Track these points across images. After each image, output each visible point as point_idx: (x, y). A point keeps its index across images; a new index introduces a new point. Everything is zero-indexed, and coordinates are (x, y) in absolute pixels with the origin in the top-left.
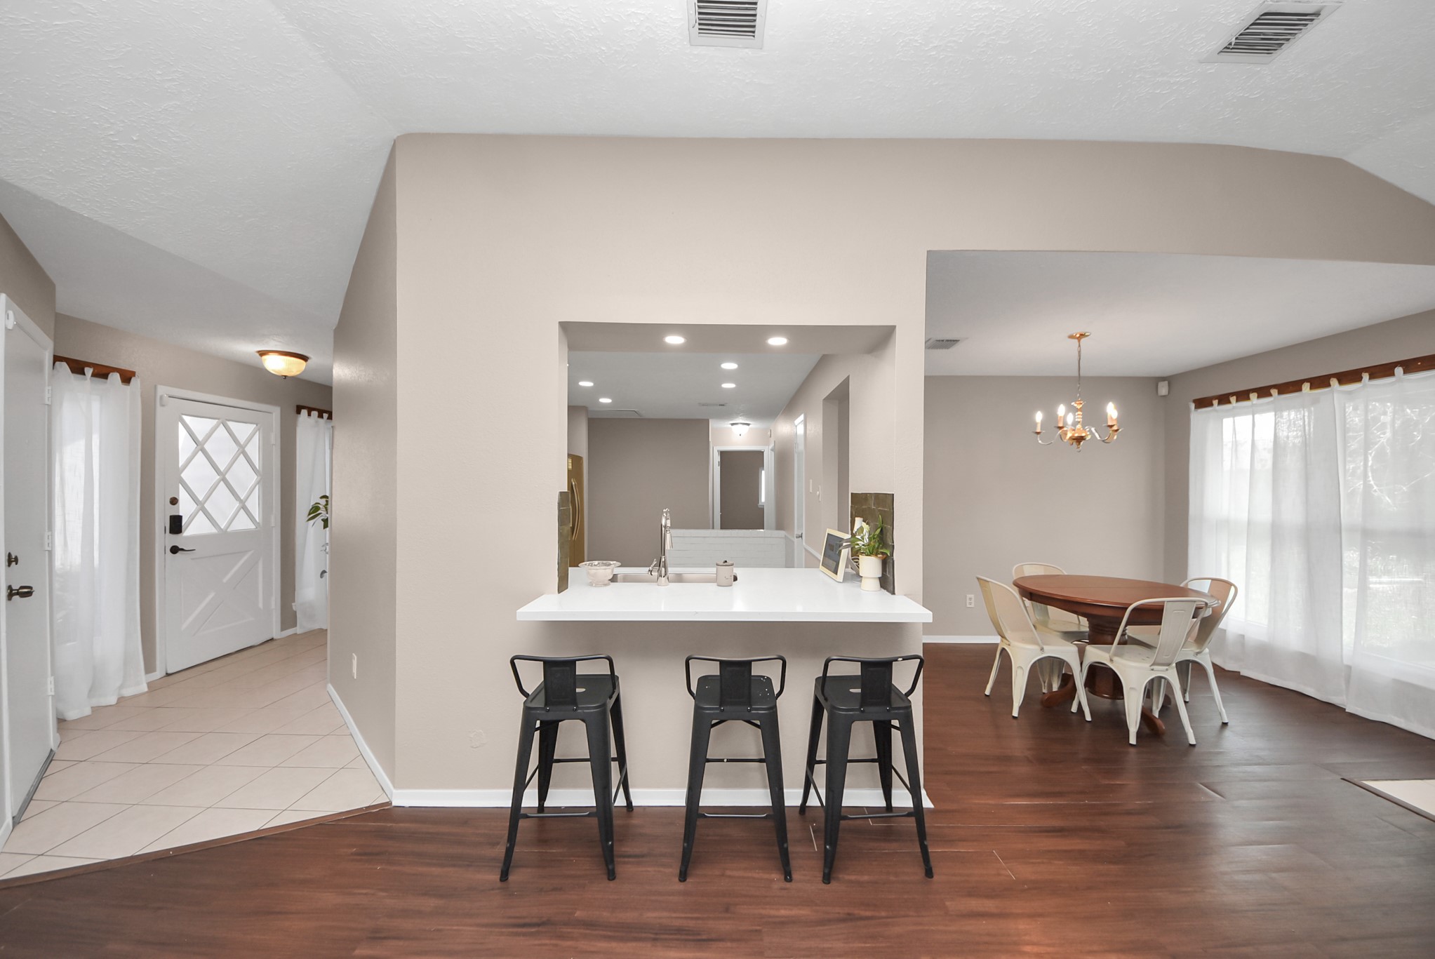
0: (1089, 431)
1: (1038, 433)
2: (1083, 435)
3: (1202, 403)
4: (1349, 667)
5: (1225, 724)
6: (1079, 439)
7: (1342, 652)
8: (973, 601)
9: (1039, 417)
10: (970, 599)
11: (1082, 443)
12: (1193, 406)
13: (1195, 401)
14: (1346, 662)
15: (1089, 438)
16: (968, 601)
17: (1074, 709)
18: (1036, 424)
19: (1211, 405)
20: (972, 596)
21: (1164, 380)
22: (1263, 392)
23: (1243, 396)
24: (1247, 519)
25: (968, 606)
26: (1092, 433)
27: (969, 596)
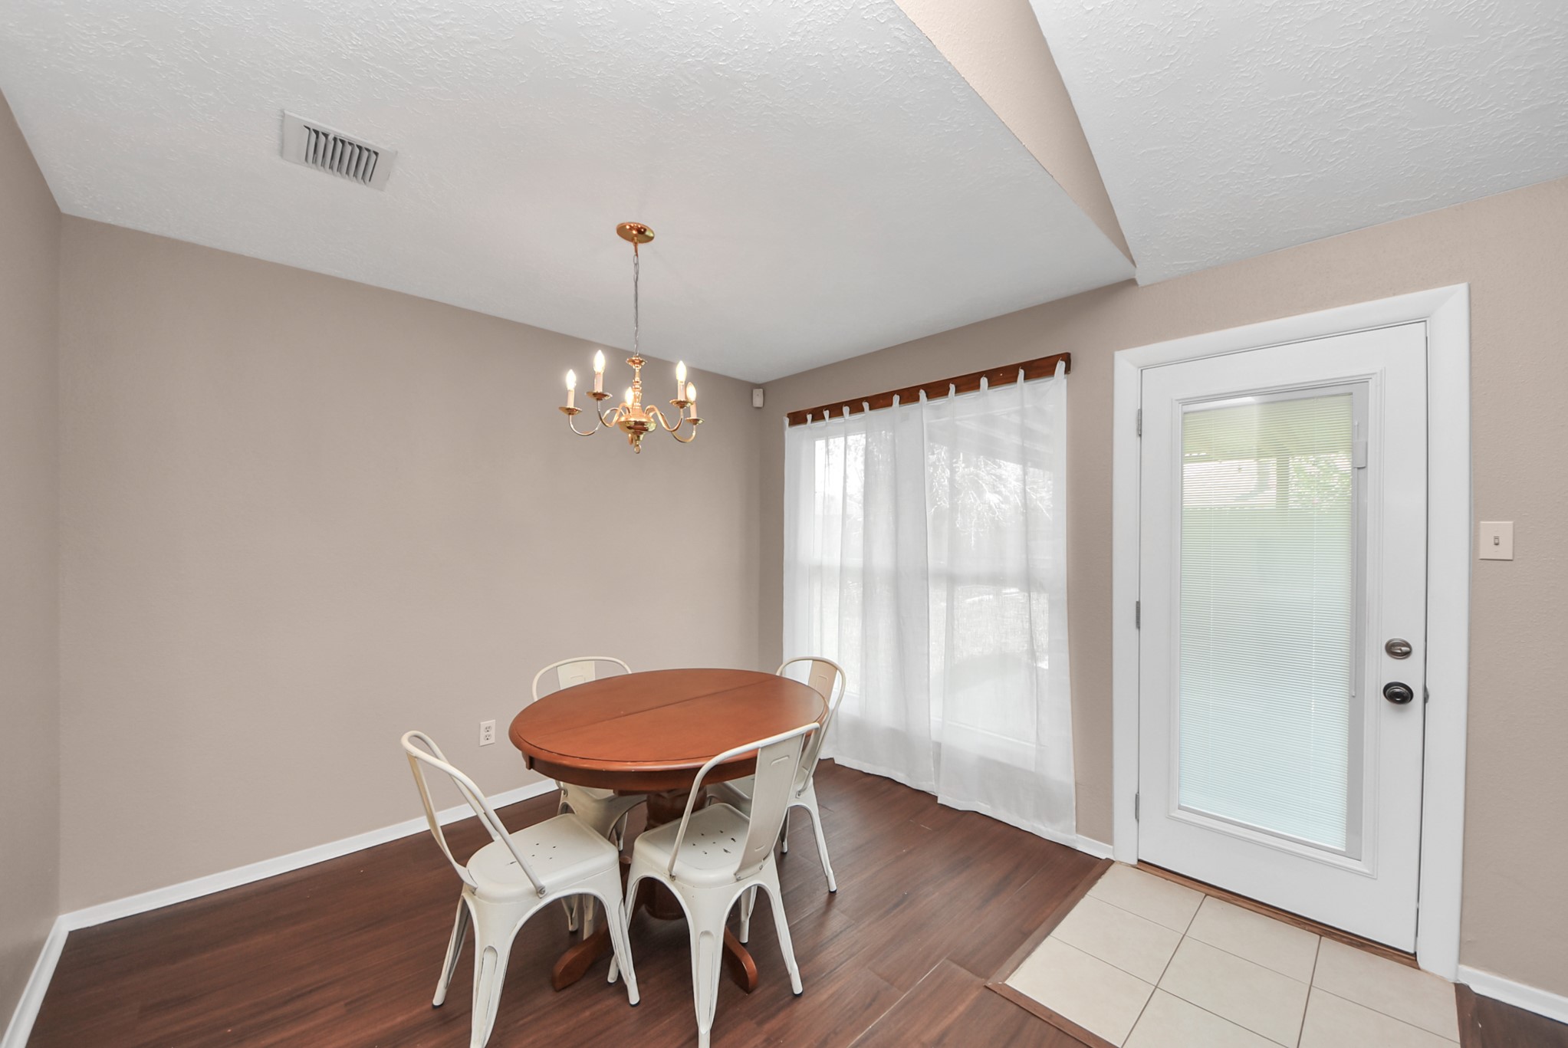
0: (653, 417)
1: (570, 411)
2: (644, 420)
3: (797, 419)
4: (939, 745)
5: (832, 894)
6: (639, 428)
7: (930, 726)
8: (492, 732)
9: (571, 379)
10: (488, 729)
11: (642, 437)
12: (787, 421)
13: (789, 415)
14: (934, 737)
15: (652, 427)
16: (483, 733)
17: (612, 978)
18: (566, 393)
19: (805, 421)
20: (492, 722)
21: (760, 388)
22: (856, 406)
23: (836, 410)
24: (839, 565)
25: (483, 742)
26: (655, 419)
27: (484, 724)
